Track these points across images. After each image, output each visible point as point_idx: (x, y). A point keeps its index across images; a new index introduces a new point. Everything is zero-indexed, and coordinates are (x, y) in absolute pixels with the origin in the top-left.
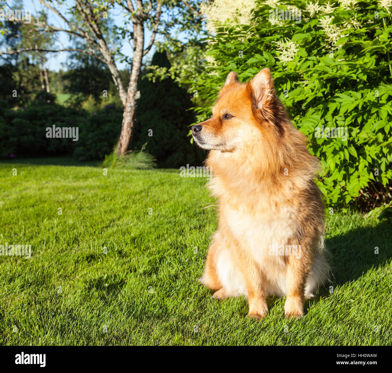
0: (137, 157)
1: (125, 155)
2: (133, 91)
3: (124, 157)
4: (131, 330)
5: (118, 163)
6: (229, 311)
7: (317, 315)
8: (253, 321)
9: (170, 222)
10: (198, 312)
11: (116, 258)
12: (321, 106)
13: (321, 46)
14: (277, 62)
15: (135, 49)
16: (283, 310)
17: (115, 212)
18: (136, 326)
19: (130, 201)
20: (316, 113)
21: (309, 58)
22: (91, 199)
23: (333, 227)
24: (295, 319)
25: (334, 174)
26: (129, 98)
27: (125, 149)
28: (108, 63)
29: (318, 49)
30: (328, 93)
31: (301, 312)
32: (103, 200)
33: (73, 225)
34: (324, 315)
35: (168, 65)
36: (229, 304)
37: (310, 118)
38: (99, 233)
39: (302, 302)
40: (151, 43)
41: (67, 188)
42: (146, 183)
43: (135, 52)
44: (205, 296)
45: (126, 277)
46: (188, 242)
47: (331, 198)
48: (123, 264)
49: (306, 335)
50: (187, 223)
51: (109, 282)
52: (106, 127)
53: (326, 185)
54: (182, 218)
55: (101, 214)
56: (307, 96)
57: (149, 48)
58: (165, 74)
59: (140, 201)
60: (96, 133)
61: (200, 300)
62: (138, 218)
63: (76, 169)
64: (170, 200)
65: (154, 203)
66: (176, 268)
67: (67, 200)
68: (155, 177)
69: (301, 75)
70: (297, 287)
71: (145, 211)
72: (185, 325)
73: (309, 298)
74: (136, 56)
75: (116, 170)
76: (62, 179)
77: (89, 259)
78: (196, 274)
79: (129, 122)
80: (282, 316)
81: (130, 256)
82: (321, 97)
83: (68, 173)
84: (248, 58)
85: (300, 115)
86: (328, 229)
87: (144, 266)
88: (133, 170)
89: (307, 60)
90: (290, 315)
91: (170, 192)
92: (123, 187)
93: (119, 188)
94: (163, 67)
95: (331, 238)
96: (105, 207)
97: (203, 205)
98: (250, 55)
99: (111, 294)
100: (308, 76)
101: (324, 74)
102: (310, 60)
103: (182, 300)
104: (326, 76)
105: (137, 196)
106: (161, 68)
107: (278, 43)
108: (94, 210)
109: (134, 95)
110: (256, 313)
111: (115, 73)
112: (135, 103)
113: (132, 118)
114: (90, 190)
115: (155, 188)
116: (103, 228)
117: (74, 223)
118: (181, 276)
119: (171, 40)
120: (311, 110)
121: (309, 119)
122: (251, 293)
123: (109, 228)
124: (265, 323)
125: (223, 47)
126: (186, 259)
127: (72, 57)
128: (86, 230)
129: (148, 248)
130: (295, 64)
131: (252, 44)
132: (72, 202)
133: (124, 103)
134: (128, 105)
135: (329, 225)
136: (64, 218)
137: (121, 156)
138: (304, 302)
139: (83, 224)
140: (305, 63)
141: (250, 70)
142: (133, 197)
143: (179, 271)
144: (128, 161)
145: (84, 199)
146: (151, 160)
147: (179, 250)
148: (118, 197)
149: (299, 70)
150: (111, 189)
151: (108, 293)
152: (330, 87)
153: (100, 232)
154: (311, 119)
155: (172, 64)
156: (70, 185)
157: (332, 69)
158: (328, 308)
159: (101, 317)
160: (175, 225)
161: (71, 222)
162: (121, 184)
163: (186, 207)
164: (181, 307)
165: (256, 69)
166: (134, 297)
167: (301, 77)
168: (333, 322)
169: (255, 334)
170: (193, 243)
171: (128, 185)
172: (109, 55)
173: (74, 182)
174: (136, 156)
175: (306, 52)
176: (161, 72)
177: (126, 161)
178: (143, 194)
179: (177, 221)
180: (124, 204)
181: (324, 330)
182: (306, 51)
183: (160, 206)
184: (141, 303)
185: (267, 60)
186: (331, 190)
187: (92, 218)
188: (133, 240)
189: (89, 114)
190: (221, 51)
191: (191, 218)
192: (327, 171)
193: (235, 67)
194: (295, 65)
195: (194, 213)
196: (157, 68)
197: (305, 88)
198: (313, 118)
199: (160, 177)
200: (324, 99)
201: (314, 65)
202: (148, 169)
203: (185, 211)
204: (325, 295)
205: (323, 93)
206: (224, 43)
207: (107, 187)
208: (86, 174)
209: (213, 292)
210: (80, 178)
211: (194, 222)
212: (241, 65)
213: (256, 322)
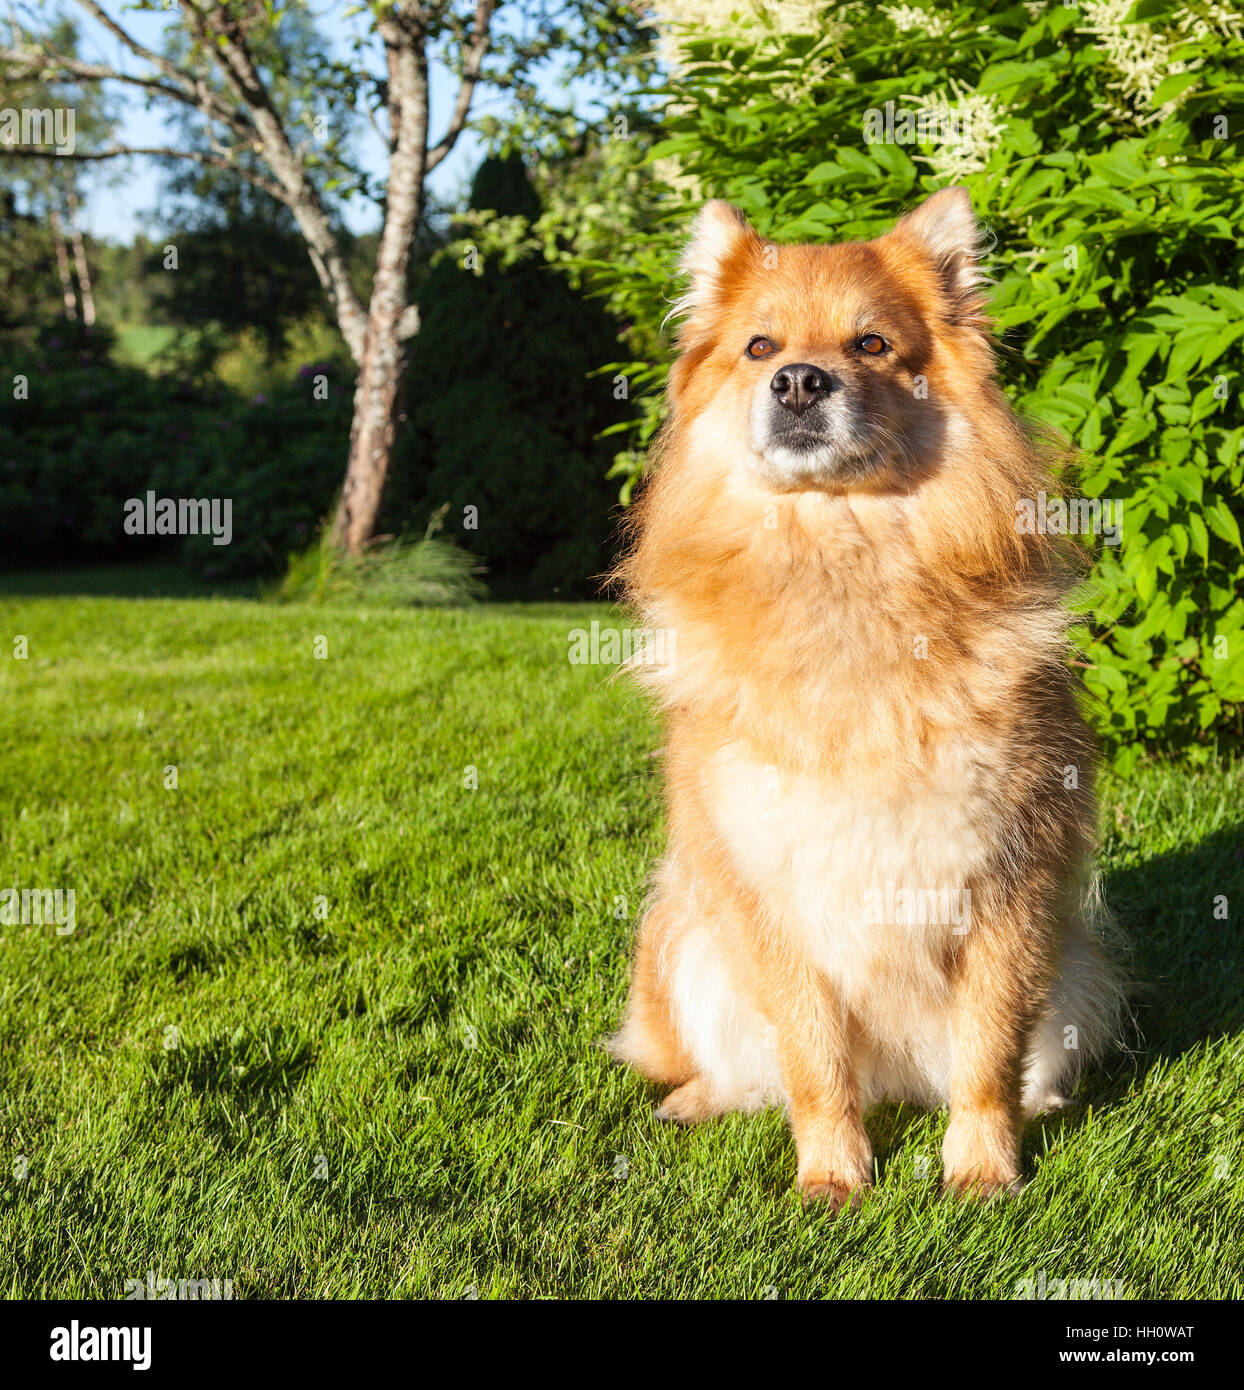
0: (411, 559)
1: (366, 552)
2: (390, 307)
3: (360, 561)
4: (317, 1258)
5: (338, 585)
6: (719, 1170)
7: (1070, 1184)
8: (812, 1211)
9: (514, 813)
10: (594, 1177)
11: (289, 959)
12: (1096, 349)
13: (1093, 110)
14: (924, 179)
15: (394, 147)
16: (937, 1163)
17: (305, 776)
18: (338, 1242)
19: (369, 730)
20: (1078, 375)
21: (1048, 159)
22: (215, 726)
23: (1150, 822)
24: (984, 1199)
25: (1150, 613)
26: (377, 333)
27: (365, 530)
28: (290, 199)
29: (1084, 122)
30: (1125, 296)
31: (1008, 1172)
32: (265, 728)
33: (132, 829)
34: (1100, 1182)
35: (532, 207)
36: (722, 1143)
37: (1055, 395)
38: (232, 860)
39: (1014, 1131)
40: (456, 123)
41: (127, 684)
42: (437, 658)
43: (397, 157)
44: (627, 1111)
45: (322, 1036)
46: (578, 892)
47: (1144, 706)
48: (314, 981)
49: (1025, 1267)
50: (582, 814)
51: (253, 1061)
52: (305, 451)
53: (1123, 657)
54: (564, 795)
55: (248, 783)
56: (1041, 308)
57: (450, 141)
58: (521, 240)
59: (405, 730)
60: (264, 470)
61: (606, 1129)
62: (393, 798)
63: (173, 609)
64: (523, 724)
65: (461, 736)
66: (523, 998)
67: (125, 732)
68: (476, 634)
69: (1016, 227)
70: (991, 1071)
71: (421, 770)
72: (535, 1234)
73: (1046, 1112)
74: (399, 173)
75: (328, 612)
76: (114, 649)
77: (182, 966)
78: (599, 1017)
79: (379, 429)
80: (932, 1189)
81: (346, 949)
82: (1096, 312)
83: (142, 627)
84: (813, 164)
85: (1017, 384)
86: (1132, 829)
87: (398, 989)
88: (393, 608)
89: (1038, 166)
90: (963, 1184)
91: (525, 694)
92: (346, 678)
93: (331, 680)
94: (512, 214)
95: (1143, 864)
96: (266, 755)
97: (649, 741)
98: (818, 154)
99: (254, 1110)
100: (1045, 230)
101: (1104, 220)
102: (1050, 167)
103: (532, 1128)
104: (1114, 224)
105: (398, 710)
106: (505, 219)
107: (925, 100)
108: (221, 770)
109: (396, 323)
110: (827, 1178)
111: (320, 237)
112: (401, 352)
113: (388, 409)
114: (219, 690)
115: (470, 675)
116: (252, 838)
117: (141, 821)
118: (538, 1029)
119: (538, 107)
120: (1060, 364)
121: (1053, 401)
122: (808, 1098)
123: (272, 839)
124: (861, 1221)
125: (715, 122)
126: (565, 959)
127: (177, 186)
128: (184, 847)
129: (418, 917)
130: (992, 181)
131: (827, 108)
132: (142, 738)
133: (357, 353)
134: (374, 359)
135: (1134, 812)
136: (103, 801)
137: (349, 556)
138: (1022, 1129)
139: (174, 826)
140: (1032, 179)
141: (819, 210)
142: (381, 713)
143: (535, 1006)
144: (375, 576)
145: (188, 725)
146: (464, 571)
147: (540, 923)
148: (323, 716)
149: (1007, 207)
150: (299, 683)
151: (241, 1104)
152: (1134, 272)
153: (239, 854)
154: (1058, 401)
155: (544, 203)
156: (142, 670)
157: (1139, 201)
158: (1118, 1151)
159: (198, 1206)
160: (532, 824)
161: (126, 816)
162: (340, 666)
163: (582, 752)
164: (529, 1159)
165: (843, 205)
166: (343, 1120)
167: (1016, 236)
168: (1133, 1214)
169: (818, 1266)
170: (599, 892)
171: (366, 670)
172: (294, 169)
173: (157, 660)
174: (406, 555)
175: (1034, 137)
176: (505, 236)
177: (367, 577)
178: (422, 703)
179: (542, 805)
180: (345, 742)
181: (1098, 1247)
182: (1035, 130)
183: (482, 746)
184: (368, 1143)
185: (885, 172)
186: (1142, 675)
187: (211, 801)
188: (364, 885)
189: (242, 400)
190: (707, 140)
191: (598, 795)
192: (1124, 602)
193: (763, 200)
194: (993, 187)
195: (610, 775)
196: (488, 222)
197: (1035, 277)
198: (1066, 397)
199: (492, 634)
200: (1108, 321)
201: (1069, 185)
202: (454, 604)
203: (576, 768)
204: (1107, 1100)
205: (1106, 294)
206: (720, 109)
207: (284, 677)
208: (207, 628)
209: (659, 1092)
210: (186, 644)
211: (611, 808)
212: (783, 192)
213: (825, 1215)
